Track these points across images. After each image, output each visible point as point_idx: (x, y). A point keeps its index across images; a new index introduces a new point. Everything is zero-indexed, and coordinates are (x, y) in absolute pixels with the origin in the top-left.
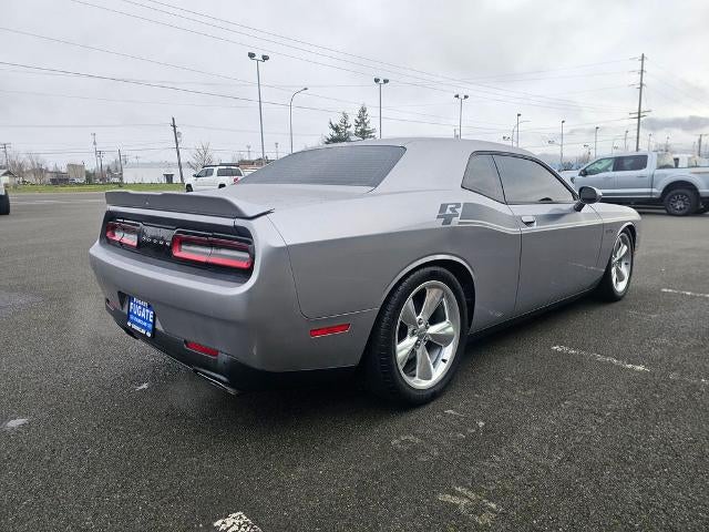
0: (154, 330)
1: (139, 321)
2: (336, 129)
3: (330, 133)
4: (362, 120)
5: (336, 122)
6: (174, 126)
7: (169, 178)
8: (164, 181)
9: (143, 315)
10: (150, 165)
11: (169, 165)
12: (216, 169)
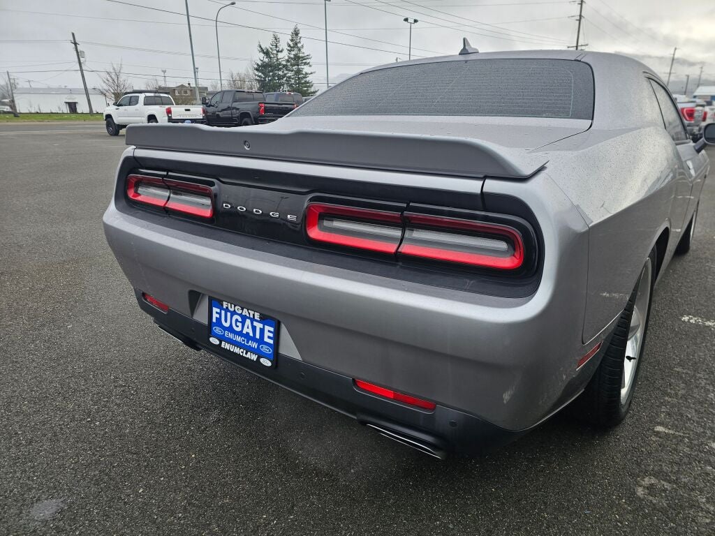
0: (276, 357)
1: (239, 339)
2: (267, 53)
3: (259, 58)
4: (295, 44)
5: (267, 45)
6: (75, 44)
7: (72, 106)
8: (66, 110)
9: (248, 330)
10: (48, 91)
11: (71, 91)
12: (142, 96)
